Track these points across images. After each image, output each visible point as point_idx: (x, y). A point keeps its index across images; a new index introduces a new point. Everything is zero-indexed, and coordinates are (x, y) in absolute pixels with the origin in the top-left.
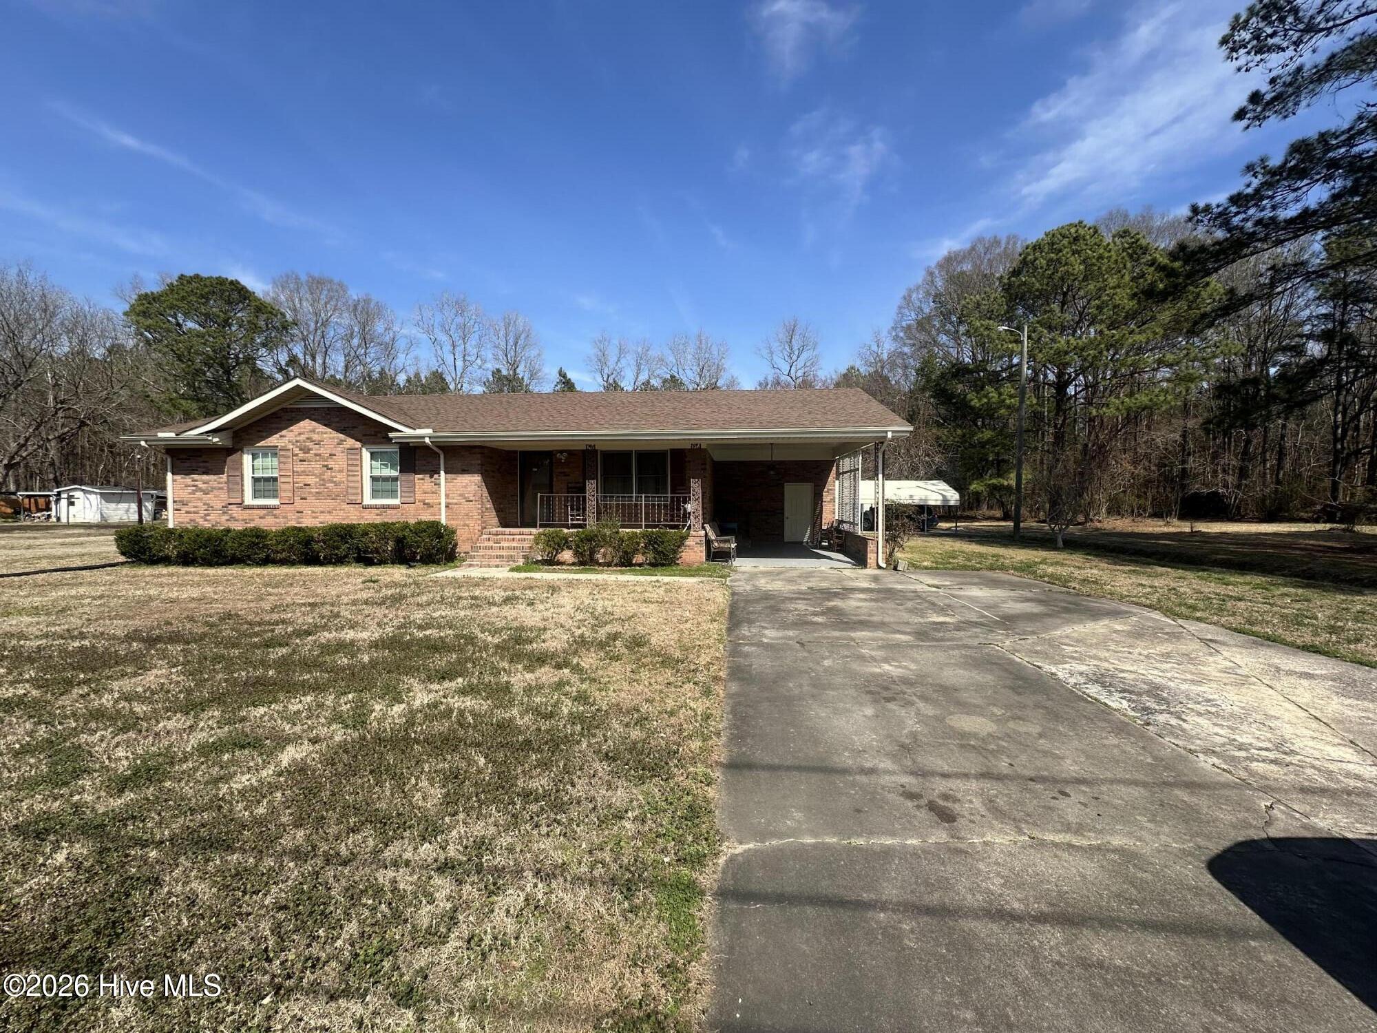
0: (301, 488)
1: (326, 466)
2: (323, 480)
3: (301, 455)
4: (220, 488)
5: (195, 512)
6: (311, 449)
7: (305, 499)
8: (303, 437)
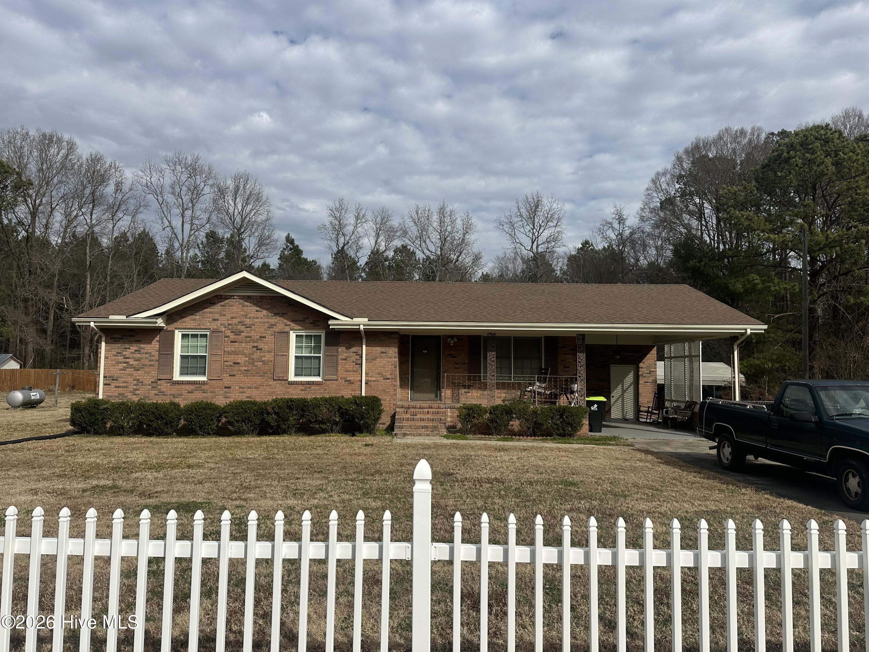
0: (231, 366)
1: (256, 347)
2: (253, 359)
3: (232, 337)
4: (150, 365)
5: (123, 387)
6: (243, 332)
7: (234, 376)
8: (235, 321)
